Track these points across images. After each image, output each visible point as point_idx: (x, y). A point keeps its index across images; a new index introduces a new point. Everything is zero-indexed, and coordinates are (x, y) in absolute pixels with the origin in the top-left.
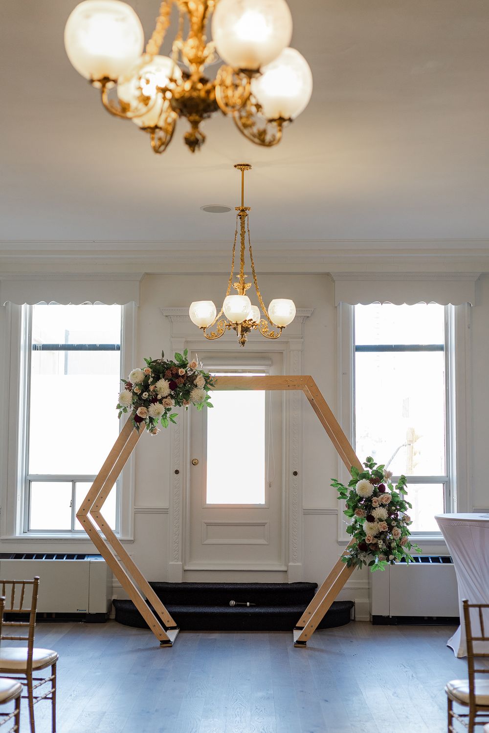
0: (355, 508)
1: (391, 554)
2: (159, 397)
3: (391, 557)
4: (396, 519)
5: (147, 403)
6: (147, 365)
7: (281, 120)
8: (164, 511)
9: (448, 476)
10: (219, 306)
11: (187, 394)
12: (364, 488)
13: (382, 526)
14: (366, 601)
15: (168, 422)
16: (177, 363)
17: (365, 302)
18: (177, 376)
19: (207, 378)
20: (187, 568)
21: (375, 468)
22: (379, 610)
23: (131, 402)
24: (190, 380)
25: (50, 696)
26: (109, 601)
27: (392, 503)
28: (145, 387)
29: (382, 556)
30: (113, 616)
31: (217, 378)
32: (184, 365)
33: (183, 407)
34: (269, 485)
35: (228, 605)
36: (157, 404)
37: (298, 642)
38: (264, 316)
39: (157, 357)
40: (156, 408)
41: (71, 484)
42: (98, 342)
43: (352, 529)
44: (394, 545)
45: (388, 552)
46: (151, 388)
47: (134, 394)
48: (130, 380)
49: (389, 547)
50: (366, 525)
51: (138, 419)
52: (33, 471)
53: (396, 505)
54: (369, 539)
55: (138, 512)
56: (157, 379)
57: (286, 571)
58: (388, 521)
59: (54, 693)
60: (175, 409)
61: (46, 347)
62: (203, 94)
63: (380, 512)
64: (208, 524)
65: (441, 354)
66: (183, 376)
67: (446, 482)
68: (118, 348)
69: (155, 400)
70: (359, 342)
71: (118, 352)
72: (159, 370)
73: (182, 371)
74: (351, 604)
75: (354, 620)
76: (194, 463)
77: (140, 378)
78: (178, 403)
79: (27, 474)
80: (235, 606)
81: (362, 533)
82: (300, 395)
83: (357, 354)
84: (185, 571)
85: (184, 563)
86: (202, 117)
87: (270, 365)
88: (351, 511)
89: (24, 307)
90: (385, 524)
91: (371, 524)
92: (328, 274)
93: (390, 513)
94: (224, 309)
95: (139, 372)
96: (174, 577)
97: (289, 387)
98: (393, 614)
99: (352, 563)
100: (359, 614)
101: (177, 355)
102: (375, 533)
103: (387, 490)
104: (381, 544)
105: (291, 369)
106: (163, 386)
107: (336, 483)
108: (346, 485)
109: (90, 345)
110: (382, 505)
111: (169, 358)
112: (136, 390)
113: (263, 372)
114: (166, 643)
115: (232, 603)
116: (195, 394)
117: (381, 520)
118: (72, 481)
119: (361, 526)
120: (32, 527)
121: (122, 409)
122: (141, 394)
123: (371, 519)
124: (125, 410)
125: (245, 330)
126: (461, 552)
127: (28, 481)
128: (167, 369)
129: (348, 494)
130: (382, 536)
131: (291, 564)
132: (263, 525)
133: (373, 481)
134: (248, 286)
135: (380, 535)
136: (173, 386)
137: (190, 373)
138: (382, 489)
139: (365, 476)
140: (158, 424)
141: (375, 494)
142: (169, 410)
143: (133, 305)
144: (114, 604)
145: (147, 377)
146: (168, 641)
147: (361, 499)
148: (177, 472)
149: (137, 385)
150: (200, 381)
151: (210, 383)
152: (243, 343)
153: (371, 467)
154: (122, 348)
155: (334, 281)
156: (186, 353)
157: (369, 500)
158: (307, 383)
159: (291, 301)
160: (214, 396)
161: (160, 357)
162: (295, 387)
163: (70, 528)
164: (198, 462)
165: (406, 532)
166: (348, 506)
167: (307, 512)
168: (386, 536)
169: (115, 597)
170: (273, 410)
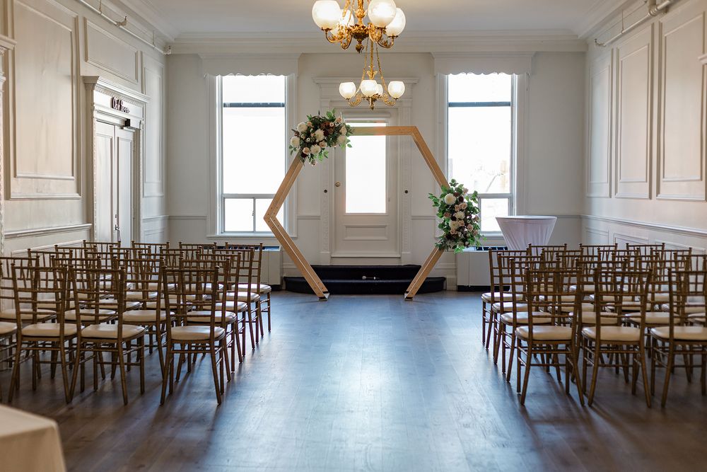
0: (444, 212)
1: (467, 241)
2: (317, 141)
3: (467, 243)
4: (470, 219)
5: (309, 145)
6: (308, 120)
7: (393, 37)
8: (317, 218)
9: (511, 193)
10: (358, 85)
11: (335, 139)
12: (450, 199)
13: (461, 223)
14: (453, 277)
15: (323, 157)
16: (328, 118)
17: (455, 73)
18: (328, 127)
19: (348, 128)
20: (333, 256)
21: (457, 186)
22: (462, 282)
23: (299, 144)
24: (338, 129)
25: (267, 310)
26: (281, 277)
27: (467, 209)
28: (308, 134)
29: (460, 242)
30: (284, 288)
31: (355, 129)
32: (333, 120)
33: (333, 148)
34: (388, 200)
35: (361, 279)
36: (316, 146)
37: (407, 298)
38: (385, 91)
39: (315, 114)
40: (315, 148)
41: (252, 200)
42: (269, 102)
43: (442, 226)
44: (469, 235)
45: (464, 240)
46: (312, 135)
47: (301, 139)
48: (298, 130)
49: (465, 236)
50: (451, 223)
51: (304, 156)
52: (225, 192)
53: (469, 210)
54: (452, 232)
55: (299, 218)
56: (315, 129)
57: (400, 258)
58: (465, 220)
59: (269, 309)
60: (327, 148)
61: (232, 105)
62: (363, 32)
63: (460, 215)
64: (347, 227)
65: (509, 108)
66: (332, 127)
67: (510, 197)
68: (283, 105)
69: (314, 143)
70: (451, 100)
71: (283, 108)
72: (317, 123)
73: (332, 124)
74: (444, 279)
75: (446, 290)
76: (337, 185)
77: (304, 129)
78: (329, 145)
79: (222, 193)
80: (366, 279)
81: (448, 228)
82: (409, 138)
83: (450, 108)
84: (332, 258)
85: (331, 253)
86: (363, 39)
87: (389, 117)
88: (441, 214)
89: (218, 78)
90: (463, 222)
91: (454, 222)
92: (430, 53)
93: (466, 215)
94: (361, 87)
95: (303, 125)
96: (325, 262)
97: (401, 133)
98: (471, 284)
99: (442, 248)
100: (449, 285)
101: (328, 113)
102: (456, 228)
103: (465, 200)
104: (460, 234)
105: (403, 122)
106: (320, 134)
107: (432, 196)
108: (438, 198)
109: (263, 104)
110: (461, 210)
111: (324, 115)
112: (303, 137)
113: (384, 122)
114: (323, 298)
115: (364, 277)
116: (340, 138)
117: (460, 219)
118: (253, 198)
119: (448, 224)
120: (226, 230)
121: (292, 149)
122: (306, 139)
123: (454, 219)
124: (295, 149)
125: (374, 100)
126: (511, 239)
127: (223, 198)
128: (322, 122)
129: (440, 203)
130: (461, 230)
131: (403, 253)
132: (384, 227)
133: (455, 195)
134: (376, 73)
135: (460, 229)
136: (326, 134)
137: (337, 125)
138: (461, 200)
139: (450, 191)
140: (317, 158)
141: (457, 203)
142: (323, 149)
143: (294, 76)
144: (285, 279)
145: (309, 128)
146: (324, 298)
147: (448, 206)
148: (326, 191)
149: (302, 133)
150: (343, 130)
151: (350, 131)
152: (373, 108)
153: (454, 185)
154: (286, 105)
155: (433, 58)
156: (334, 112)
157: (453, 207)
158: (414, 131)
159: (402, 82)
160: (353, 139)
161: (317, 115)
162: (405, 134)
163: (252, 230)
164: (339, 185)
165: (477, 227)
166: (440, 211)
167: (414, 218)
168: (463, 230)
169: (285, 275)
170: (391, 148)
